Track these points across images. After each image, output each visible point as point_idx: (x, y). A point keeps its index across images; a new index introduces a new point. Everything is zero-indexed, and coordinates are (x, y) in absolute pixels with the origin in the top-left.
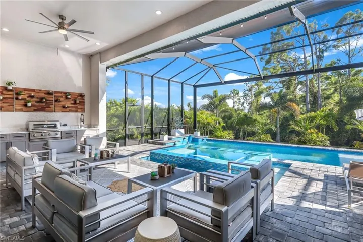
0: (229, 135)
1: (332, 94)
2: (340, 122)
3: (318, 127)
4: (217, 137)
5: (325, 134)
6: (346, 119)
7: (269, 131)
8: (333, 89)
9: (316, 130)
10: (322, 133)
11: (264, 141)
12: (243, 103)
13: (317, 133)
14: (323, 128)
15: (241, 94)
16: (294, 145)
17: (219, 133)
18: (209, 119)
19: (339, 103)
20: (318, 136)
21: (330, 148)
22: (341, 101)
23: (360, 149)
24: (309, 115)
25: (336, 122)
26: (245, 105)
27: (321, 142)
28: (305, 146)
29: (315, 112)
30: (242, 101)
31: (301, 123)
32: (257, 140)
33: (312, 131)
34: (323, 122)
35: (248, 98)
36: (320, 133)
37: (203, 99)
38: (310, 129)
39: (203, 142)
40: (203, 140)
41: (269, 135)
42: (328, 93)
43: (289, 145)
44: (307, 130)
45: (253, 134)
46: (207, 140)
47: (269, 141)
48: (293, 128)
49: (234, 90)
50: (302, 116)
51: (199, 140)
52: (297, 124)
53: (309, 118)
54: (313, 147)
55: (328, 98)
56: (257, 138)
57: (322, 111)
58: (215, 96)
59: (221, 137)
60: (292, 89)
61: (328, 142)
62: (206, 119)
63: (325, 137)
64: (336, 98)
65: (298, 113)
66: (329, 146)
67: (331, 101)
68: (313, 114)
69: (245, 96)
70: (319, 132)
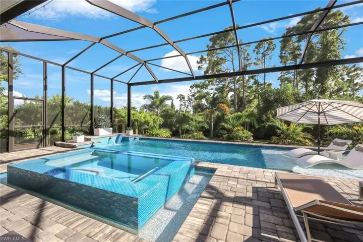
0: (165, 133)
1: (252, 99)
2: (260, 121)
3: (243, 125)
4: (153, 135)
5: (249, 131)
6: (264, 117)
7: (202, 129)
8: (253, 96)
9: (242, 128)
10: (246, 129)
11: (197, 139)
12: (188, 106)
13: (243, 130)
14: (247, 126)
15: (186, 99)
16: (223, 142)
17: (155, 131)
18: (148, 118)
19: (258, 106)
20: (244, 133)
21: (253, 144)
22: (259, 104)
23: (277, 144)
24: (236, 114)
25: (257, 120)
26: (189, 107)
27: (246, 138)
28: (233, 143)
29: (241, 112)
30: (187, 104)
31: (230, 121)
32: (190, 138)
33: (239, 128)
34: (247, 120)
35: (192, 102)
36: (245, 131)
37: (145, 99)
38: (237, 126)
39: (136, 141)
40: (135, 139)
41: (201, 132)
42: (251, 99)
43: (219, 142)
44: (234, 127)
45: (187, 131)
46: (140, 139)
47: (202, 139)
48: (222, 126)
49: (180, 95)
50: (231, 116)
51: (130, 139)
52: (226, 123)
53: (237, 117)
54: (240, 143)
55: (250, 102)
56: (190, 135)
57: (247, 112)
58: (157, 96)
59: (157, 135)
60: (225, 95)
61: (252, 138)
62: (145, 118)
63: (250, 133)
64: (256, 102)
65: (228, 113)
66: (252, 142)
67: (252, 105)
68: (239, 113)
69: (190, 100)
70: (244, 128)
